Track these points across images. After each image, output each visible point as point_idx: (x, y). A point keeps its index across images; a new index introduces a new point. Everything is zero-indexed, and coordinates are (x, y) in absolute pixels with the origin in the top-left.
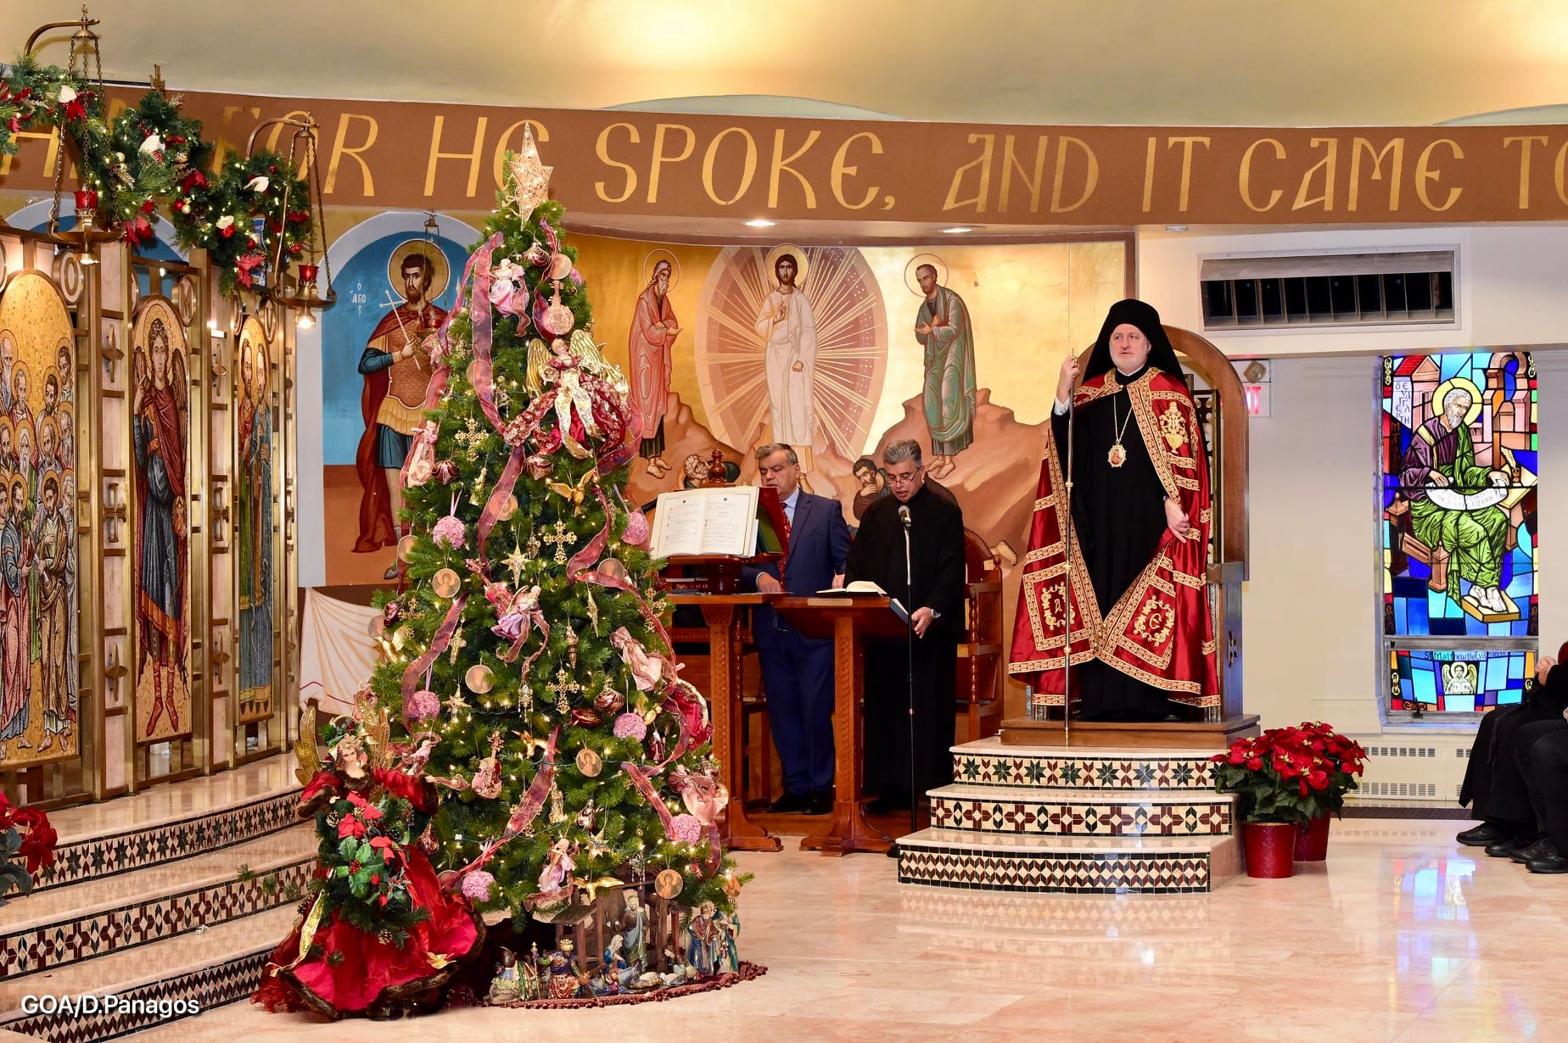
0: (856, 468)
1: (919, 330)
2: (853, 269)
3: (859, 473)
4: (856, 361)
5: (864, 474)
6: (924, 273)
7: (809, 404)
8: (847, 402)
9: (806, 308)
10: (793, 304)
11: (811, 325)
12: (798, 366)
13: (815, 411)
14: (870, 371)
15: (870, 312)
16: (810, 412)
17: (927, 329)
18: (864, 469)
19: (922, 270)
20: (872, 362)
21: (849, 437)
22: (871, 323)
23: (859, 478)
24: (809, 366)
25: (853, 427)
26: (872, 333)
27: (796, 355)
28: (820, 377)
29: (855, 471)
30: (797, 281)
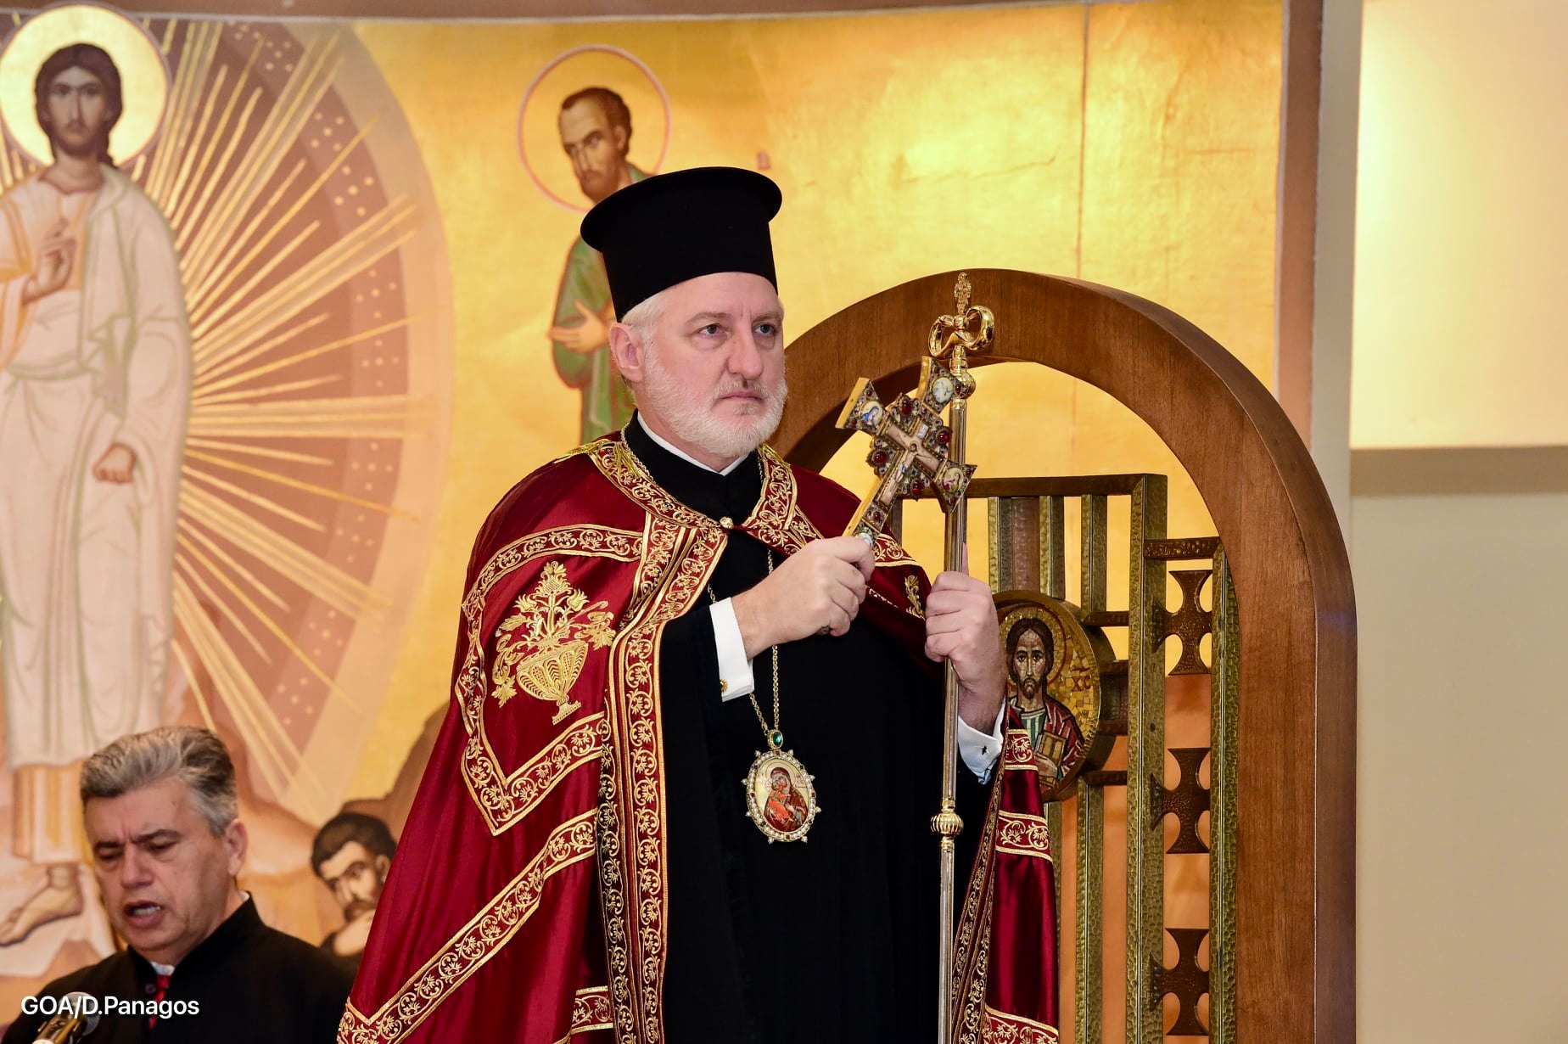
0: (323, 847)
1: (565, 335)
2: (332, 104)
3: (335, 866)
4: (336, 448)
5: (352, 871)
6: (585, 118)
7: (152, 605)
8: (298, 598)
9: (153, 246)
10: (105, 230)
11: (171, 310)
12: (119, 462)
13: (177, 631)
14: (387, 485)
15: (391, 267)
16: (156, 635)
17: (591, 332)
18: (352, 852)
19: (581, 109)
20: (393, 450)
21: (302, 732)
22: (395, 307)
23: (332, 884)
24: (159, 464)
25: (318, 695)
26: (398, 343)
27: (111, 421)
28: (197, 504)
29: (321, 854)
30: (124, 142)
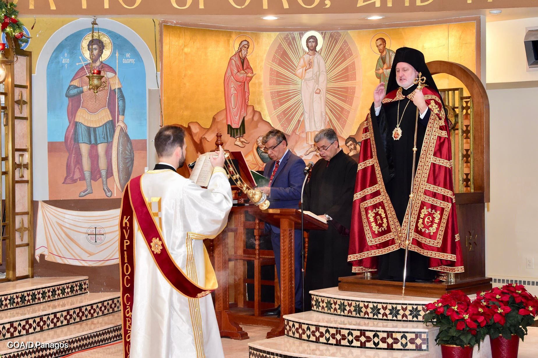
1: (377, 72)
2: (345, 42)
3: (348, 144)
4: (347, 88)
5: (351, 145)
6: (379, 42)
7: (323, 110)
8: (342, 109)
9: (322, 62)
10: (316, 60)
11: (324, 71)
12: (318, 91)
13: (327, 114)
14: (354, 93)
15: (354, 63)
16: (324, 114)
17: (381, 71)
18: (351, 142)
19: (379, 41)
20: (354, 88)
21: (343, 126)
22: (354, 69)
23: (348, 147)
24: (323, 91)
25: (345, 121)
26: (355, 74)
27: (317, 86)
28: (329, 96)
29: (346, 143)
30: (318, 48)
